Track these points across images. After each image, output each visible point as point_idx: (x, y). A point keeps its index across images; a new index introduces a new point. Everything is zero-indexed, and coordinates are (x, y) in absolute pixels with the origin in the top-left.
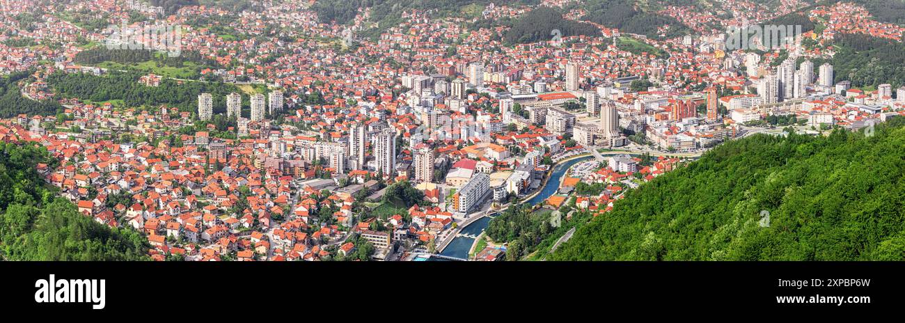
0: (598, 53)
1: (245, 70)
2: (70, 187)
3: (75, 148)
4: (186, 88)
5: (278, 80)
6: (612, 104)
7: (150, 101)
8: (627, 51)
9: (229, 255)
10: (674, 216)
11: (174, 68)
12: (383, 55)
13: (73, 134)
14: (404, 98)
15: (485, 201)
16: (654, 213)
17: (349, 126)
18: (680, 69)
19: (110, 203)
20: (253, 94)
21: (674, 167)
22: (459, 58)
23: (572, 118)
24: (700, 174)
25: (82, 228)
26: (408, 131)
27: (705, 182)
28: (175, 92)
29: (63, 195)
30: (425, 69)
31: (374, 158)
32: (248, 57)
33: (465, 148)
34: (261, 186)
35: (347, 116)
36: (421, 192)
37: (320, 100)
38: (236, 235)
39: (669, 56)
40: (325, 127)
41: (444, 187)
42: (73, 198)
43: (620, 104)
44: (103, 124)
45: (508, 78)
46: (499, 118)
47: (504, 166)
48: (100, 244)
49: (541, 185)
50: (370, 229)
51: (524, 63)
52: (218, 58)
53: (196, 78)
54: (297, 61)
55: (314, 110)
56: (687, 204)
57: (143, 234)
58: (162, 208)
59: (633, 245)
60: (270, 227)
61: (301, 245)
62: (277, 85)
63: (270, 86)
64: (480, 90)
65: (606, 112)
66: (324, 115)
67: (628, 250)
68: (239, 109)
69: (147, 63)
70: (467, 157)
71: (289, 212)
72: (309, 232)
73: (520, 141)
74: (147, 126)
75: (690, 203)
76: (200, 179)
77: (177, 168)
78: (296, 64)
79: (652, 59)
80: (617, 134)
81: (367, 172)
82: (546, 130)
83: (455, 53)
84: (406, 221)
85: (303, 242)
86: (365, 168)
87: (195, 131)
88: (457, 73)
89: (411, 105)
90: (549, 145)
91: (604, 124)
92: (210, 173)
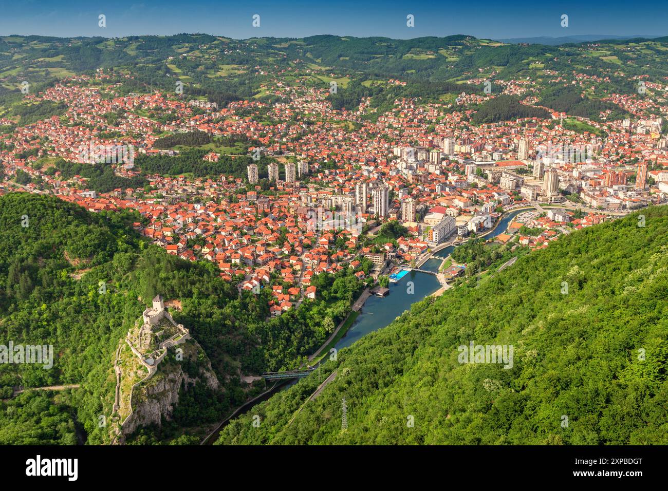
0: (547, 132)
1: (280, 146)
2: (159, 237)
3: (160, 209)
4: (238, 161)
5: (304, 153)
6: (554, 170)
7: (213, 172)
8: (571, 130)
9: (276, 272)
10: (596, 257)
11: (228, 148)
12: (380, 133)
13: (158, 200)
14: (395, 164)
15: (452, 235)
16: (580, 253)
17: (356, 184)
18: (616, 146)
19: (189, 245)
20: (287, 163)
21: (601, 222)
22: (437, 135)
23: (521, 180)
24: (623, 229)
25: (171, 263)
26: (397, 186)
27: (626, 235)
28: (230, 165)
29: (155, 243)
30: (411, 142)
31: (373, 205)
32: (281, 137)
33: (439, 199)
34: (295, 226)
35: (354, 177)
36: (406, 228)
37: (335, 166)
38: (280, 259)
39: (608, 136)
40: (338, 185)
41: (422, 225)
42: (163, 244)
43: (561, 171)
44: (180, 191)
45: (473, 150)
46: (465, 178)
47: (467, 212)
48: (185, 273)
49: (494, 226)
50: (371, 252)
51: (486, 138)
52: (260, 139)
53: (245, 154)
54: (318, 138)
55: (331, 173)
56: (609, 250)
57: (215, 263)
58: (227, 245)
59: (560, 273)
60: (303, 253)
61: (324, 263)
62: (303, 156)
63: (298, 158)
64: (451, 158)
65: (549, 177)
66: (338, 177)
67: (556, 276)
68: (277, 174)
69: (208, 145)
70: (440, 205)
71: (315, 243)
72: (329, 254)
73: (480, 195)
74: (212, 190)
75: (611, 249)
76: (252, 224)
77: (235, 217)
78: (317, 140)
79: (592, 137)
80: (556, 194)
81: (368, 214)
82: (500, 188)
83: (433, 130)
84: (395, 247)
85: (325, 261)
86: (367, 212)
87: (246, 192)
88: (434, 145)
89: (400, 169)
90: (501, 199)
91: (546, 185)
92: (260, 220)
